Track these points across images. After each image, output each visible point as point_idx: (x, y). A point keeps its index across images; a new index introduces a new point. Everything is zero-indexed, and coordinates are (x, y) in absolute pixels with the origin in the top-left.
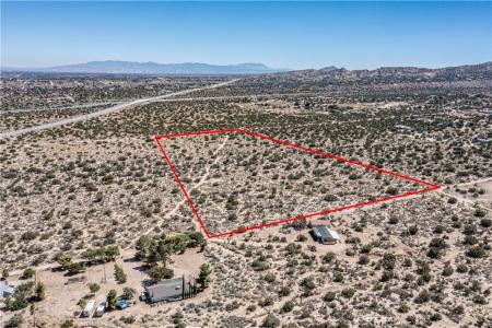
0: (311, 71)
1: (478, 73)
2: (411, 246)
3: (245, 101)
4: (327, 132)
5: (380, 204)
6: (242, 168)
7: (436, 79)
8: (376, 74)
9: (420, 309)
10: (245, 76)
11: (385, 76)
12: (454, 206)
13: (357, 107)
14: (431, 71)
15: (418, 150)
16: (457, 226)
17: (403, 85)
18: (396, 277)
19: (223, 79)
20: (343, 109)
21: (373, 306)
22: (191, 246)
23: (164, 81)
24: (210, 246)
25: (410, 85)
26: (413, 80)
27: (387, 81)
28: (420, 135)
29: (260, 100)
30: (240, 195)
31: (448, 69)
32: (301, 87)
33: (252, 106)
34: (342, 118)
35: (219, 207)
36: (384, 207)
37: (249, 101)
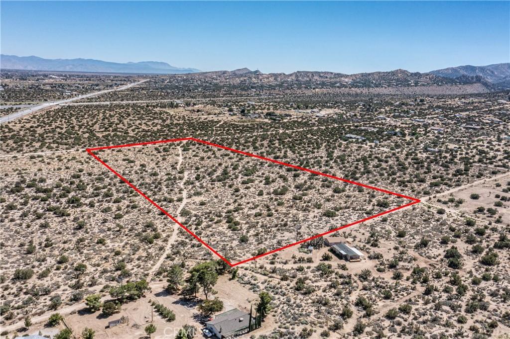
0: (225, 72)
1: (391, 79)
2: (429, 258)
3: (172, 106)
4: (281, 142)
5: (379, 218)
6: (218, 184)
7: (354, 85)
8: (294, 77)
9: (475, 318)
10: (154, 77)
11: (303, 80)
12: (444, 216)
13: (295, 114)
14: (347, 76)
15: (380, 160)
16: (458, 236)
17: (325, 90)
18: (436, 290)
19: (128, 79)
20: (282, 117)
21: (435, 320)
22: (220, 272)
23: (59, 80)
24: (240, 272)
25: (331, 90)
26: (333, 85)
27: (308, 85)
28: (373, 145)
29: (188, 104)
30: (236, 214)
31: (362, 75)
32: (223, 91)
33: (182, 111)
34: (286, 126)
35: (221, 228)
36: (384, 220)
37: (177, 106)
